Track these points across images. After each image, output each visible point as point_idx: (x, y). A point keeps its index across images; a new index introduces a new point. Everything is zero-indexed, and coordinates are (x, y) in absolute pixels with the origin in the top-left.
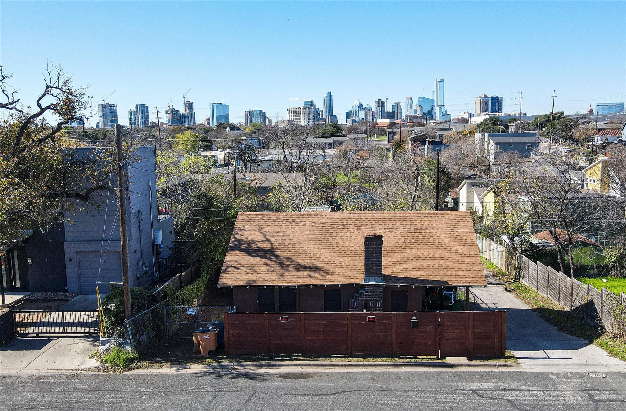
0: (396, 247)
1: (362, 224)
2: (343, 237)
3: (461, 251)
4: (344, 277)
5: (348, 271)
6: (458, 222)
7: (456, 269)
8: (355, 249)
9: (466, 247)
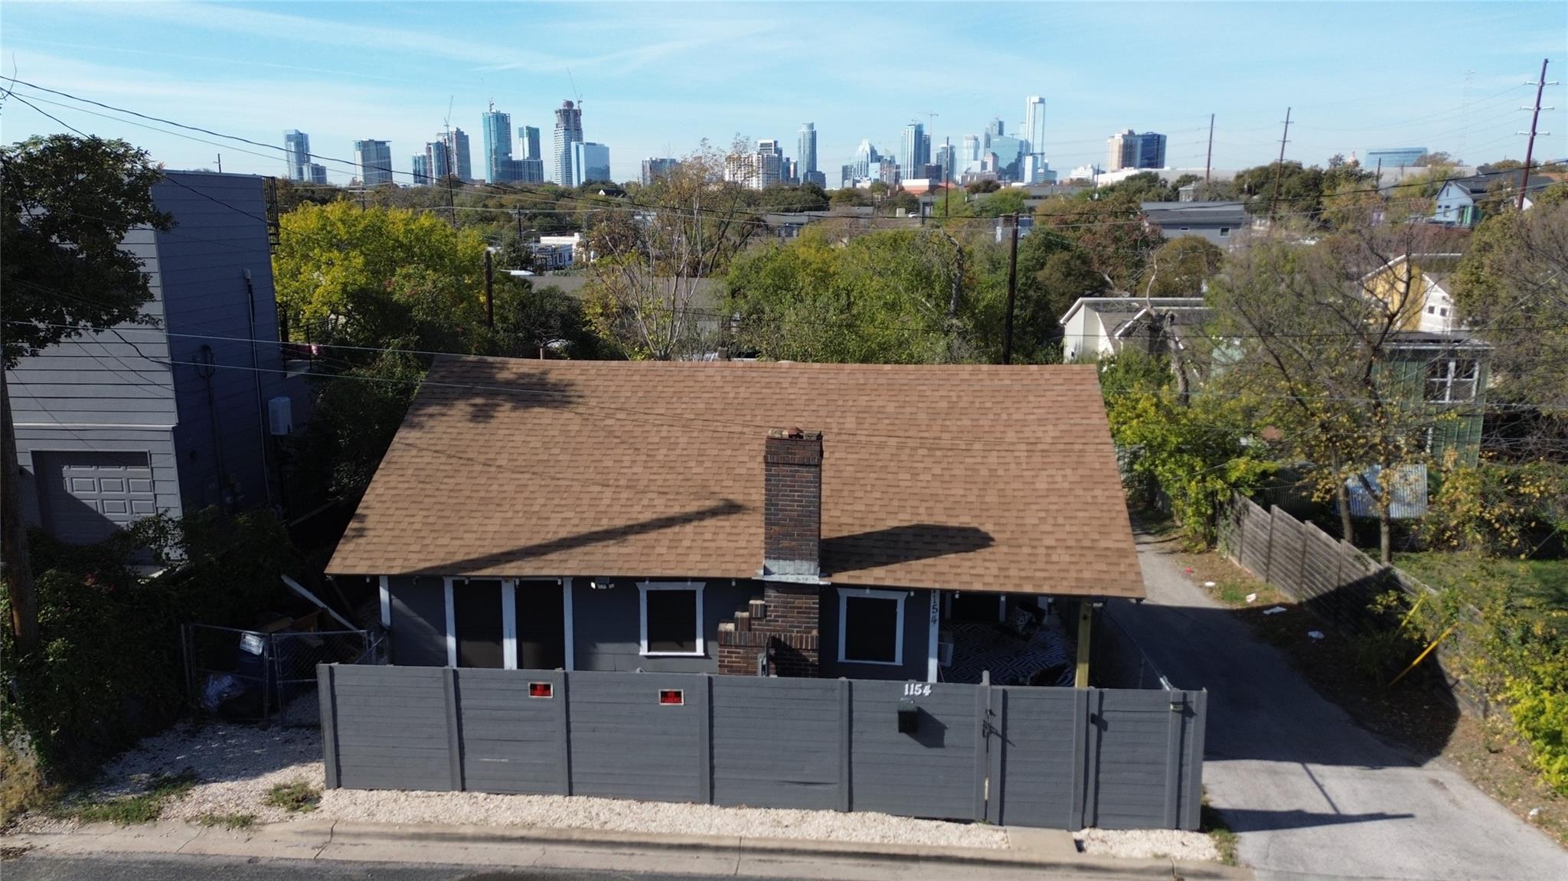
0: (869, 469)
1: (779, 396)
2: (719, 435)
3: (1066, 485)
4: (706, 555)
5: (721, 536)
6: (1060, 399)
7: (1049, 541)
8: (751, 472)
9: (1080, 472)
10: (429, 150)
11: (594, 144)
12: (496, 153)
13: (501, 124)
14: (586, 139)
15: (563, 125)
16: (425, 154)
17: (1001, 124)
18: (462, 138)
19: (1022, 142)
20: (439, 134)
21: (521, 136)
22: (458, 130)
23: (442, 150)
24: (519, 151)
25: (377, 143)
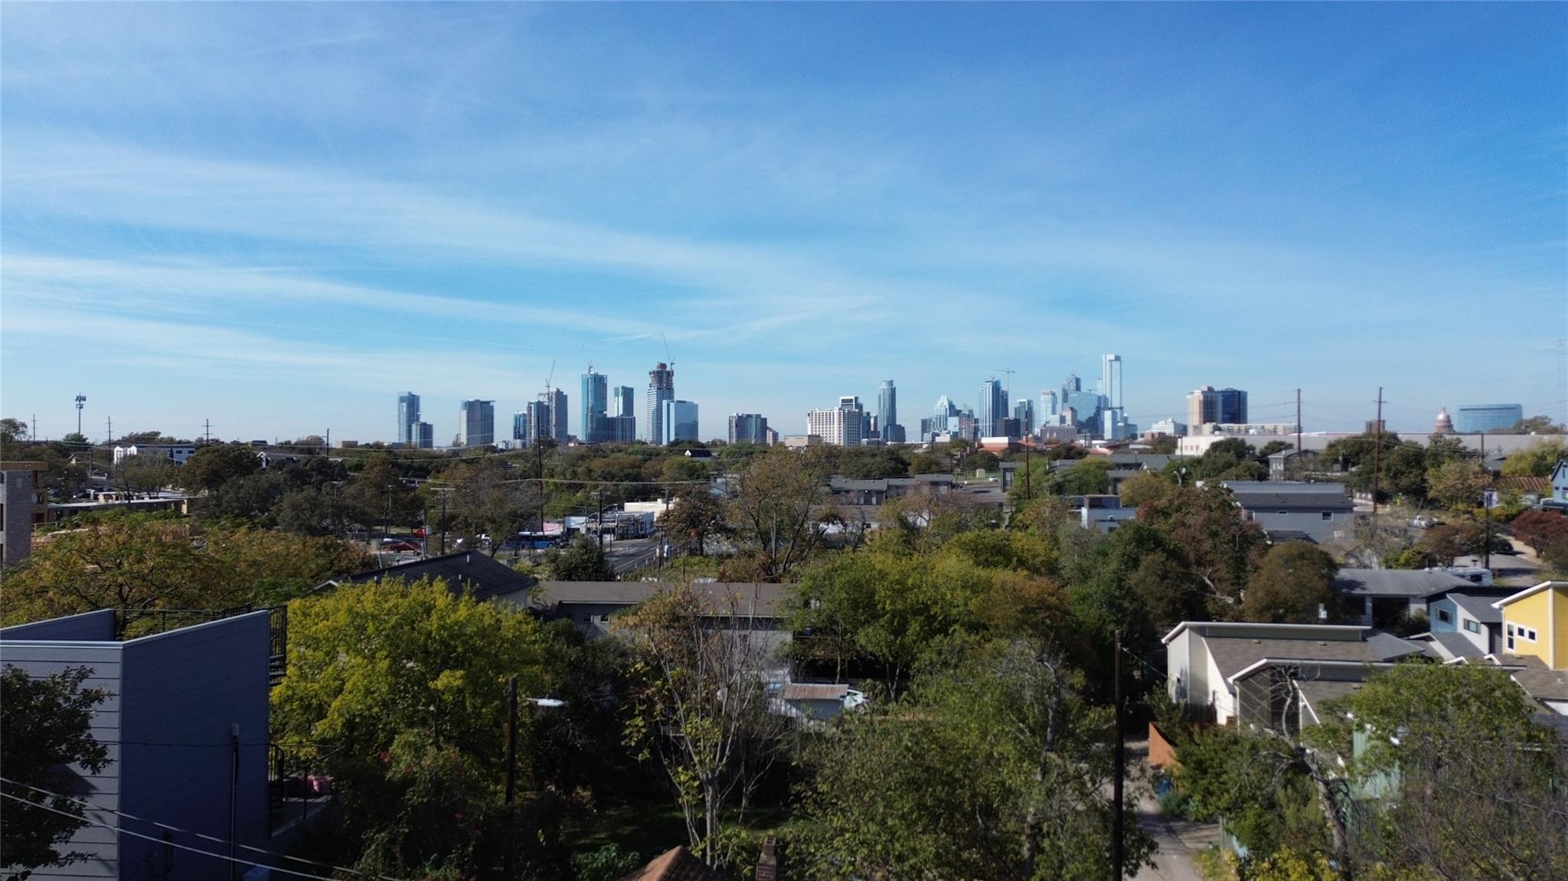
10: (530, 409)
11: (685, 402)
12: (591, 412)
13: (598, 384)
14: (677, 397)
15: (656, 385)
16: (526, 412)
17: (1078, 381)
18: (561, 399)
19: (1099, 398)
20: (540, 394)
21: (617, 394)
22: (558, 390)
23: (541, 409)
24: (614, 408)
25: (482, 403)
